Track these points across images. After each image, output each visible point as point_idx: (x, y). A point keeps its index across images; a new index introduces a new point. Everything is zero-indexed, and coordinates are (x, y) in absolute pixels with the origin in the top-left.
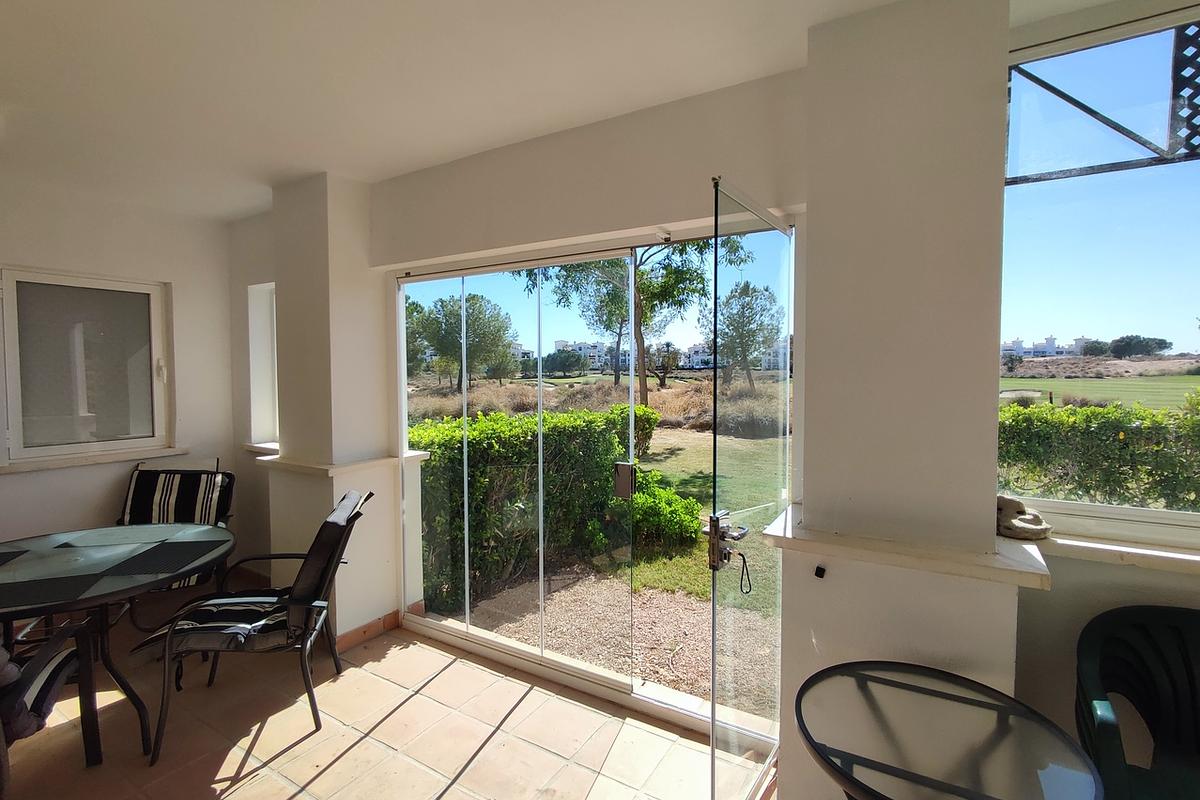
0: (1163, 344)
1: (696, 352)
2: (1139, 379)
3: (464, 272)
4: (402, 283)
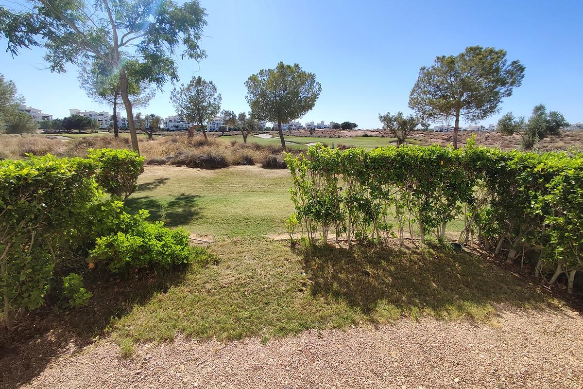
0: (355, 126)
1: (170, 121)
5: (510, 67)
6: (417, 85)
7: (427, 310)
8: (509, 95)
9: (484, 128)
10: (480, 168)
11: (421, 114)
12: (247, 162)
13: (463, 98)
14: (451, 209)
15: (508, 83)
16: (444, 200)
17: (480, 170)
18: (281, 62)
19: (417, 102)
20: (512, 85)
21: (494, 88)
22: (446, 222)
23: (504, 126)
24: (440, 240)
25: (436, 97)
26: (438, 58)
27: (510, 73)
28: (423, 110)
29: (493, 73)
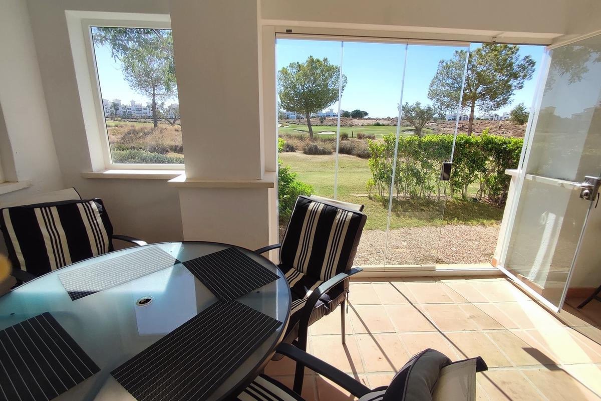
0: (366, 114)
2: (362, 127)
3: (345, 38)
4: (280, 38)
5: (522, 62)
6: (437, 77)
7: (460, 222)
8: (521, 87)
9: (498, 116)
10: (491, 149)
11: (439, 104)
12: (289, 149)
13: (479, 90)
14: (471, 176)
15: (520, 76)
16: (467, 171)
17: (490, 150)
18: (311, 56)
19: (436, 93)
20: (523, 79)
21: (508, 81)
22: (468, 185)
23: (516, 116)
24: (464, 197)
25: (454, 89)
26: (457, 52)
27: (523, 67)
28: (441, 101)
29: (507, 67)
